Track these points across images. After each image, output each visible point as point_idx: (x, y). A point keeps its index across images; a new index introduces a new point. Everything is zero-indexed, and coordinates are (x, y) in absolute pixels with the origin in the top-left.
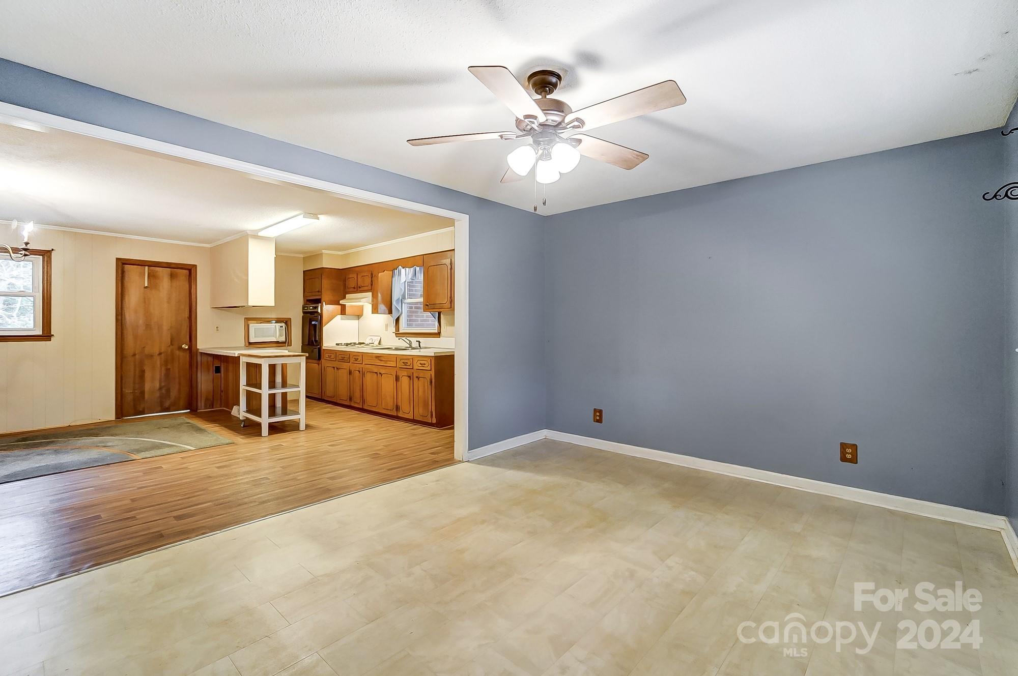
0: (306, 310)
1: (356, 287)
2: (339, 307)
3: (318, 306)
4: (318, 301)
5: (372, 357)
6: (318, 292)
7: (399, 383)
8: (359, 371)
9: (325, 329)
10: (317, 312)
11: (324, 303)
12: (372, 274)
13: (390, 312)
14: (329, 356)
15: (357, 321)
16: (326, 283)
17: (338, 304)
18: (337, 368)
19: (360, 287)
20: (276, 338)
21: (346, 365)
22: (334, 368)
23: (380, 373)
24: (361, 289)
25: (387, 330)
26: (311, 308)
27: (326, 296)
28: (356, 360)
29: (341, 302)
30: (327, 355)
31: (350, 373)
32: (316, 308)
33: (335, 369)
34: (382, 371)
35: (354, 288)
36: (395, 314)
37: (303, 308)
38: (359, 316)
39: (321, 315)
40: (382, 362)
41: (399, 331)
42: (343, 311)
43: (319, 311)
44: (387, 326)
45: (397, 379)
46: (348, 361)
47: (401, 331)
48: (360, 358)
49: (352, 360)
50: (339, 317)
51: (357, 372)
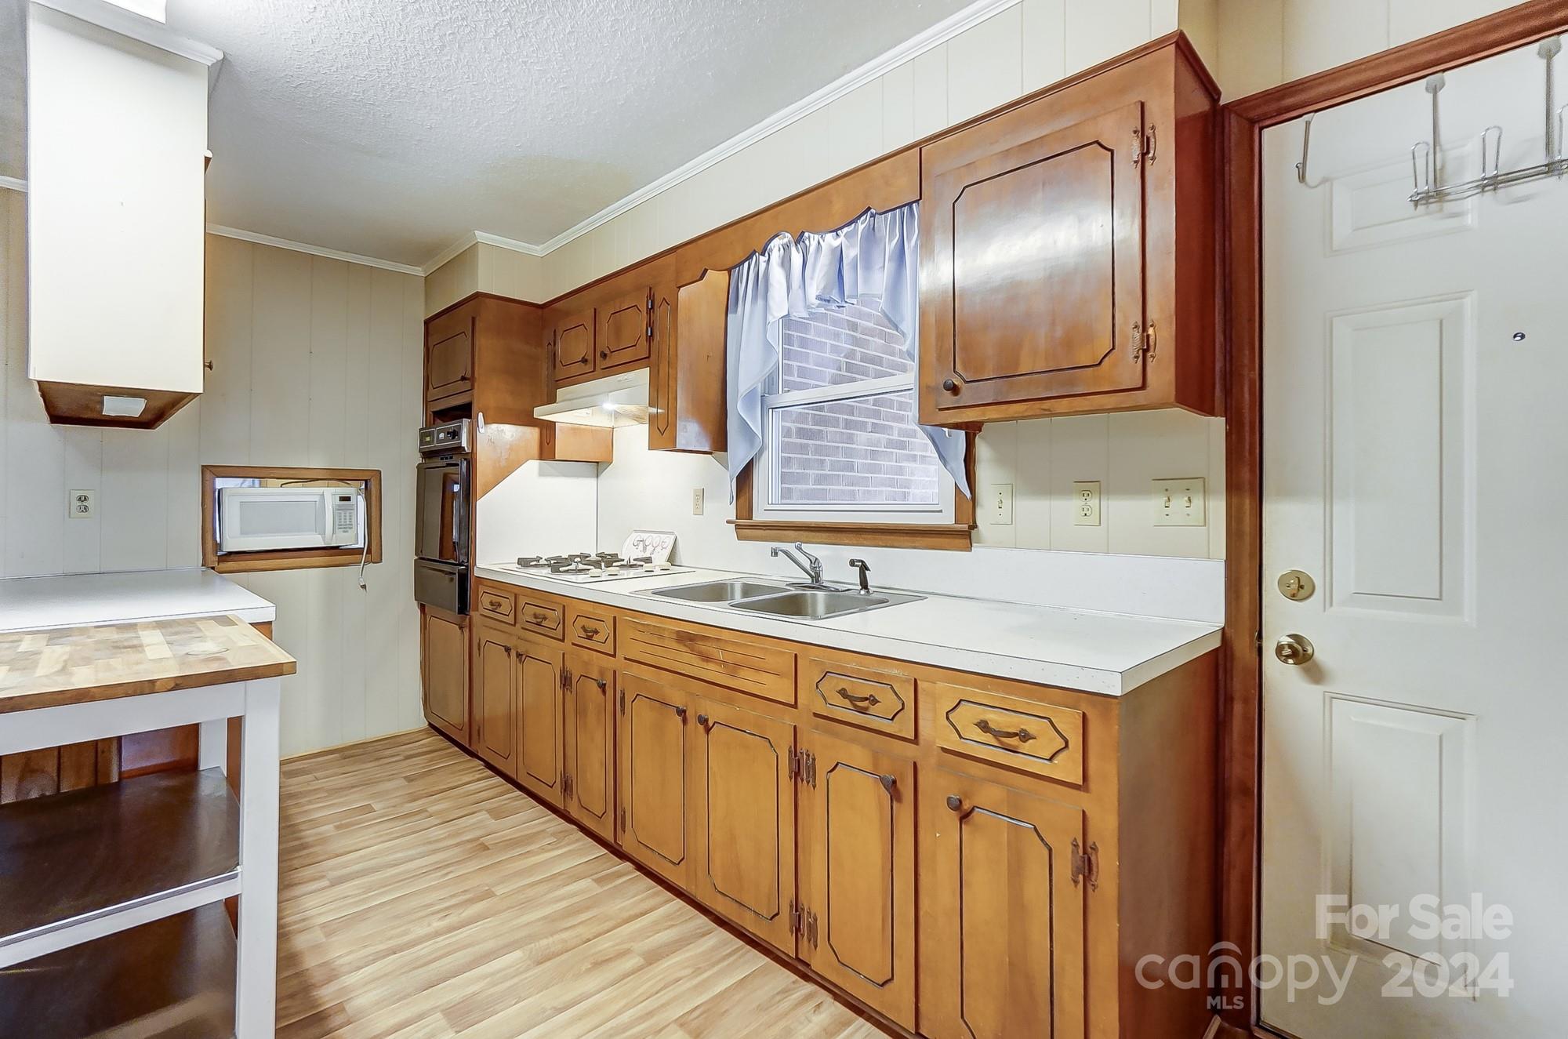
0: (429, 443)
1: (590, 358)
2: (532, 434)
3: (460, 428)
4: (465, 411)
5: (658, 632)
6: (463, 379)
7: (813, 800)
8: (603, 687)
9: (484, 506)
10: (460, 448)
11: (481, 414)
12: (651, 297)
13: (720, 442)
14: (492, 604)
15: (593, 481)
16: (489, 348)
17: (529, 420)
18: (519, 655)
19: (604, 356)
20: (323, 533)
21: (546, 648)
22: (508, 650)
23: (703, 721)
24: (608, 363)
25: (699, 510)
26: (442, 435)
27: (485, 395)
28: (590, 634)
29: (541, 413)
30: (486, 600)
31: (566, 681)
32: (455, 434)
33: (513, 654)
34: (715, 711)
35: (584, 361)
36: (738, 453)
37: (422, 436)
38: (598, 465)
39: (470, 460)
40: (711, 666)
41: (751, 518)
42: (546, 450)
43: (464, 444)
44: (701, 495)
45: (801, 769)
46: (559, 633)
47: (759, 516)
48: (605, 630)
49: (574, 634)
50: (533, 465)
51: (595, 685)
